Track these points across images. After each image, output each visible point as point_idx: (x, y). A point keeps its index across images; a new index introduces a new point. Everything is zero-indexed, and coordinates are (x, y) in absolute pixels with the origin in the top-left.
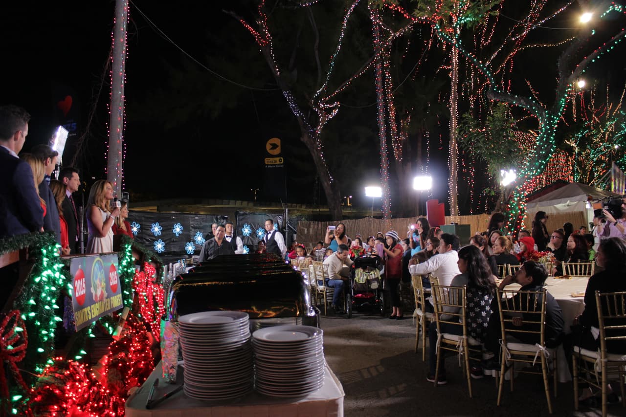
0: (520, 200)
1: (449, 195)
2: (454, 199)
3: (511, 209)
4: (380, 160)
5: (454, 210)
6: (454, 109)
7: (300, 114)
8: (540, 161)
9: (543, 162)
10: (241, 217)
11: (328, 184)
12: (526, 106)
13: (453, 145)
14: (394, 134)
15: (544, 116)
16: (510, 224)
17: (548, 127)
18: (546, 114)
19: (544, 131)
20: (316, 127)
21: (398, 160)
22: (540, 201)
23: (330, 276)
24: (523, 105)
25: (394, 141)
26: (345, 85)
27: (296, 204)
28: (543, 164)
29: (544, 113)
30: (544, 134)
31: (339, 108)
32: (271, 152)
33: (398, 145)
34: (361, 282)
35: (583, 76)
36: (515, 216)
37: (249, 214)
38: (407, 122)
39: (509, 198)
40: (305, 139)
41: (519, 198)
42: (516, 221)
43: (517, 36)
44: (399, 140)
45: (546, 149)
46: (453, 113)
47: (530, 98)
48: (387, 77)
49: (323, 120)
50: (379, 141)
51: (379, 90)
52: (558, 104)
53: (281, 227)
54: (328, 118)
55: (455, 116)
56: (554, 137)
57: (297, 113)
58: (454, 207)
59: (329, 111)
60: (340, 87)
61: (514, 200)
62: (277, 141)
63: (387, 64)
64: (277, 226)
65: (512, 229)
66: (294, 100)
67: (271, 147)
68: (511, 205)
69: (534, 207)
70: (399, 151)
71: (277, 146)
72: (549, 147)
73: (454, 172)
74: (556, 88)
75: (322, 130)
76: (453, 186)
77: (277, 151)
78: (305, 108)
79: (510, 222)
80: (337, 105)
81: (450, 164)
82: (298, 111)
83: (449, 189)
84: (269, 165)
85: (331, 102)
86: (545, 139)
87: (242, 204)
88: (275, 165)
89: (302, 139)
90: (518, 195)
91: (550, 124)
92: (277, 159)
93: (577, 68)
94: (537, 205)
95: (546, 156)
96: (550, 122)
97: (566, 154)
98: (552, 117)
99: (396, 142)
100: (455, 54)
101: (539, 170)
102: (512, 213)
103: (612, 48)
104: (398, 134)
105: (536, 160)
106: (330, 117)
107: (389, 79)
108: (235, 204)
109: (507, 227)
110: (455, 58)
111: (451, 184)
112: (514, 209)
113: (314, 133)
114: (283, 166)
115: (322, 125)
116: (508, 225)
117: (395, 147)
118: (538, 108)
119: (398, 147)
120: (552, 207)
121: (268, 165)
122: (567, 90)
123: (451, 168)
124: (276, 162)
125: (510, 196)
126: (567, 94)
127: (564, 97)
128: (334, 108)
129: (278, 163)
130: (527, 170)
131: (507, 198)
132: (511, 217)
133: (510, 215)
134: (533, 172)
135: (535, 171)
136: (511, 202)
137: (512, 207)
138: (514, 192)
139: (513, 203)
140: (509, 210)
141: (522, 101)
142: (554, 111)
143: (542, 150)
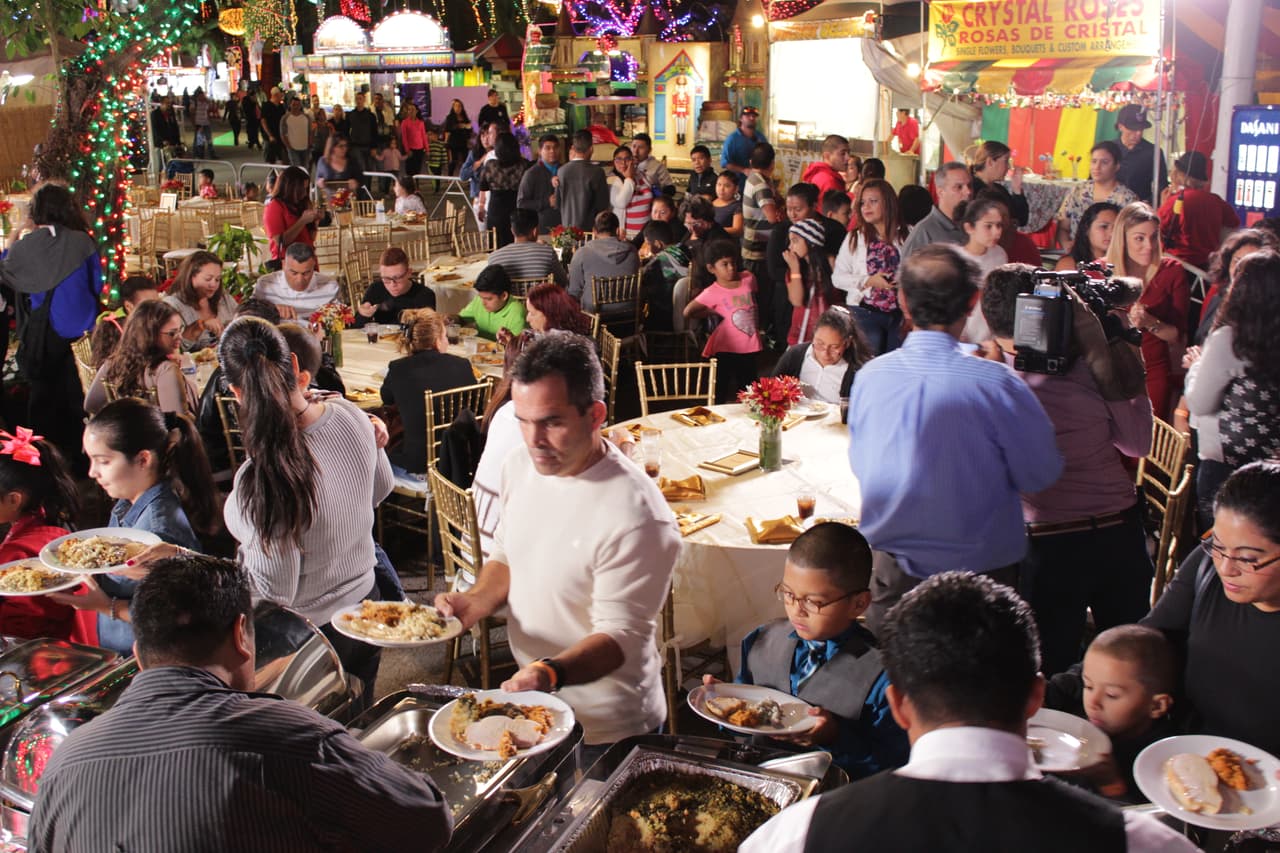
3: (97, 147)
16: (102, 196)
36: (110, 167)
39: (85, 114)
42: (112, 186)
61: (105, 120)
65: (108, 210)
68: (97, 135)
79: (102, 188)
102: (99, 159)
109: (93, 203)
112: (105, 147)
116: (94, 198)
125: (85, 105)
130: (140, 27)
131: (79, 111)
132: (100, 173)
133: (96, 165)
134: (161, 36)
135: (165, 33)
136: (96, 126)
137: (102, 140)
138: (101, 95)
139: (101, 127)
140: (88, 149)
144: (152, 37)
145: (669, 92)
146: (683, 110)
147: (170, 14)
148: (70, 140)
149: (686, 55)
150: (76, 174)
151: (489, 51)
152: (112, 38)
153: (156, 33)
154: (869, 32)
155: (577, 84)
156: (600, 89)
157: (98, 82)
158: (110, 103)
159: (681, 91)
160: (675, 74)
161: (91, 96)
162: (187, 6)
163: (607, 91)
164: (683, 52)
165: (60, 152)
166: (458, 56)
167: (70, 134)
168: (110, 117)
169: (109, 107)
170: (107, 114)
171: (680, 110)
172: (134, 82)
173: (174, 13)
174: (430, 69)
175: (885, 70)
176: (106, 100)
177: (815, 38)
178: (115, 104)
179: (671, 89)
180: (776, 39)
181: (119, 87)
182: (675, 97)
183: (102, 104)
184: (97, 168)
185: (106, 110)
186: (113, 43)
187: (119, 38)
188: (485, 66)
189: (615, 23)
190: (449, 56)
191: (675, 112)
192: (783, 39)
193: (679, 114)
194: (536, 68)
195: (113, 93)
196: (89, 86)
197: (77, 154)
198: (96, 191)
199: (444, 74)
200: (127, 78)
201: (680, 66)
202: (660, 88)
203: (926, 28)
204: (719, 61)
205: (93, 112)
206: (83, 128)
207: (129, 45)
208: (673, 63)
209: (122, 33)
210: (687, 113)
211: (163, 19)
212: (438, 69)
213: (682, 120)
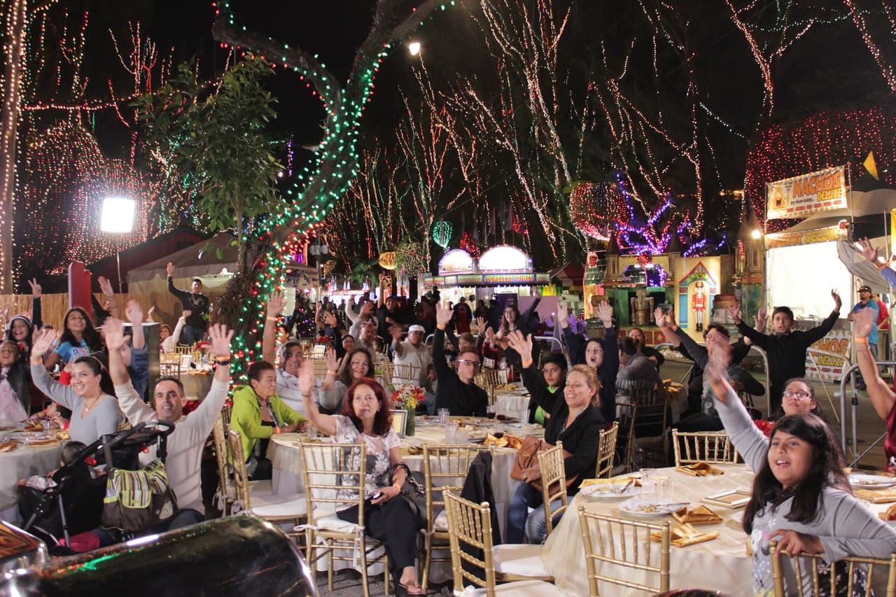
9: (336, 195)
15: (339, 100)
17: (346, 124)
18: (342, 96)
19: (338, 131)
24: (304, 69)
29: (340, 94)
30: (339, 136)
35: (420, 34)
39: (255, 268)
41: (277, 269)
45: (344, 168)
47: (316, 56)
52: (361, 79)
56: (355, 145)
61: (269, 272)
68: (262, 283)
72: (350, 165)
74: (362, 46)
86: (341, 149)
91: (350, 119)
93: (414, 14)
95: (343, 184)
96: (348, 114)
98: (353, 103)
102: (262, 299)
105: (322, 189)
109: (255, 331)
116: (256, 327)
118: (331, 80)
122: (379, 55)
125: (256, 262)
126: (377, 62)
127: (372, 68)
130: (299, 209)
131: (251, 266)
133: (260, 304)
134: (312, 215)
135: (315, 213)
136: (262, 276)
137: (266, 286)
138: (268, 255)
139: (265, 278)
140: (255, 293)
141: (301, 59)
142: (355, 94)
143: (337, 171)
144: (306, 215)
145: (690, 293)
146: (701, 306)
147: (319, 199)
148: (243, 286)
149: (703, 266)
150: (245, 309)
151: (561, 274)
152: (279, 216)
153: (309, 212)
154: (843, 236)
155: (622, 288)
156: (639, 292)
157: (267, 246)
158: (274, 261)
159: (699, 292)
160: (695, 279)
161: (261, 256)
162: (331, 193)
163: (644, 294)
164: (700, 263)
165: (235, 294)
166: (538, 275)
167: (243, 281)
168: (273, 270)
169: (272, 263)
170: (270, 268)
171: (698, 305)
172: (291, 246)
173: (322, 198)
174: (518, 285)
175: (857, 265)
176: (271, 259)
177: (801, 244)
178: (277, 261)
179: (691, 290)
180: (770, 247)
181: (280, 250)
182: (695, 297)
183: (268, 261)
184: (260, 306)
185: (270, 265)
186: (279, 220)
187: (284, 216)
188: (557, 283)
189: (650, 246)
190: (532, 276)
191: (694, 308)
192: (776, 247)
193: (697, 309)
194: (593, 282)
195: (276, 254)
196: (260, 249)
197: (247, 295)
198: (258, 322)
199: (528, 288)
200: (286, 243)
201: (698, 274)
202: (683, 290)
203: (889, 233)
204: (728, 268)
205: (261, 267)
206: (254, 278)
207: (289, 221)
208: (693, 272)
209: (286, 213)
210: (704, 308)
211: (314, 203)
212: (524, 285)
213: (700, 313)
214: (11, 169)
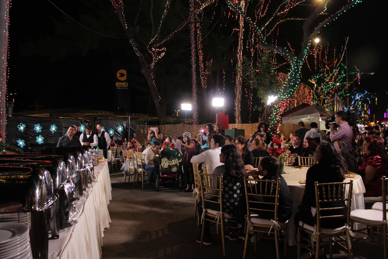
0: (277, 114)
1: (235, 111)
2: (238, 113)
3: (271, 120)
4: (192, 87)
5: (238, 120)
6: (240, 55)
7: (140, 55)
8: (290, 89)
9: (292, 90)
10: (98, 121)
11: (157, 101)
12: (282, 53)
13: (238, 79)
14: (202, 70)
16: (270, 130)
18: (295, 59)
19: (293, 70)
20: (151, 64)
21: (204, 88)
22: (292, 116)
23: (146, 162)
25: (201, 75)
26: (169, 37)
27: (141, 114)
28: (291, 91)
29: (293, 58)
30: (293, 72)
31: (165, 52)
32: (120, 79)
33: (204, 78)
34: (165, 167)
35: (318, 35)
36: (273, 124)
37: (103, 119)
38: (210, 63)
39: (270, 113)
40: (143, 71)
42: (273, 128)
43: (281, 12)
44: (205, 74)
45: (294, 81)
46: (239, 58)
47: (285, 48)
48: (199, 33)
49: (156, 59)
50: (192, 74)
51: (192, 41)
52: (303, 53)
53: (125, 128)
54: (158, 58)
55: (240, 60)
56: (299, 74)
57: (138, 54)
58: (238, 118)
59: (159, 53)
60: (166, 38)
61: (273, 114)
62: (124, 72)
63: (199, 25)
64: (122, 128)
66: (137, 46)
67: (120, 75)
69: (288, 120)
70: (205, 82)
71: (124, 75)
72: (296, 80)
73: (239, 96)
74: (302, 42)
75: (155, 65)
76: (238, 105)
77: (124, 78)
78: (144, 51)
79: (270, 128)
80: (164, 50)
81: (237, 91)
82: (139, 53)
83: (235, 107)
84: (119, 87)
85: (160, 47)
86: (293, 75)
87: (106, 113)
88: (122, 87)
89: (141, 71)
90: (276, 111)
91: (297, 66)
92: (124, 84)
93: (315, 30)
94: (290, 119)
95: (294, 86)
96: (297, 64)
97: (309, 88)
98: (299, 61)
99: (203, 76)
100: (242, 20)
101: (289, 95)
102: (271, 122)
103: (336, 18)
104: (204, 71)
105: (288, 88)
106: (160, 57)
107: (200, 35)
108: (102, 113)
110: (242, 23)
111: (236, 104)
112: (273, 120)
113: (149, 68)
114: (127, 88)
115: (154, 62)
117: (202, 79)
118: (290, 55)
119: (204, 79)
120: (299, 120)
121: (117, 87)
122: (308, 44)
123: (237, 93)
124: (123, 85)
126: (308, 47)
127: (307, 49)
128: (163, 52)
129: (124, 86)
130: (282, 95)
132: (271, 125)
135: (287, 96)
138: (273, 109)
139: (272, 116)
141: (280, 50)
142: (300, 58)
143: (292, 82)
148: (265, 118)
153: (284, 96)
161: (271, 109)
173: (288, 91)
181: (277, 107)
214: (239, 89)
